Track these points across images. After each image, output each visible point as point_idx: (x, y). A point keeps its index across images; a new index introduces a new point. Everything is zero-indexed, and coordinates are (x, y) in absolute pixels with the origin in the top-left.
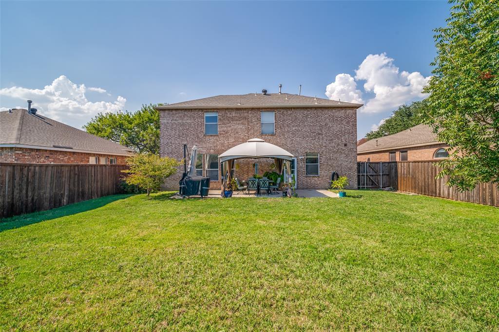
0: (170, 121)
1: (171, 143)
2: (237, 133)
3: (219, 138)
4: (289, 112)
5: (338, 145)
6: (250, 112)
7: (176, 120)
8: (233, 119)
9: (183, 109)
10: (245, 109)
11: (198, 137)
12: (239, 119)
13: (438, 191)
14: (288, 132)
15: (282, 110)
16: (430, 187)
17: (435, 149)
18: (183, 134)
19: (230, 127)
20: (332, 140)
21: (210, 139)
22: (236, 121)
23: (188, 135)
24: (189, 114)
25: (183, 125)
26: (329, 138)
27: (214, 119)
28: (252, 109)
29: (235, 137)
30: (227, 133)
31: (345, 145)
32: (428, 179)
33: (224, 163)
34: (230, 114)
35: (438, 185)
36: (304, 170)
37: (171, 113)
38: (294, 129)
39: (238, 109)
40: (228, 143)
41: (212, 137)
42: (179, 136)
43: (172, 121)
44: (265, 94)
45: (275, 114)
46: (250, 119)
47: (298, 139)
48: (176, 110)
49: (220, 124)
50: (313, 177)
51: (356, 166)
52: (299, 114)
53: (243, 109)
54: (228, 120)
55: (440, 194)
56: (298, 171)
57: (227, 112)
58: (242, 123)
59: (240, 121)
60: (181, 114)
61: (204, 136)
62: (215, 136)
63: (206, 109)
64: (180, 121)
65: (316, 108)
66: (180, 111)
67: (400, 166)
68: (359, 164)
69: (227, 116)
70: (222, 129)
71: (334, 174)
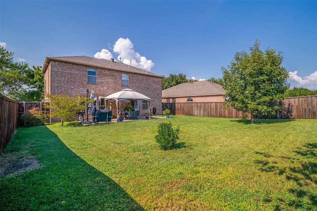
0: (60, 70)
1: (61, 86)
2: (109, 84)
3: (98, 86)
4: (136, 76)
5: (155, 94)
6: (116, 72)
7: (65, 70)
8: (106, 75)
9: (71, 63)
10: (113, 70)
11: (83, 84)
12: (110, 76)
13: (193, 114)
14: (135, 86)
15: (133, 74)
16: (190, 112)
17: (188, 98)
18: (71, 81)
19: (105, 80)
20: (153, 92)
21: (91, 86)
22: (108, 76)
23: (75, 82)
24: (76, 67)
25: (71, 74)
26: (152, 91)
27: (94, 73)
28: (118, 71)
29: (108, 87)
30: (102, 83)
31: (158, 95)
32: (189, 109)
33: (119, 102)
34: (105, 72)
35: (193, 112)
36: (141, 106)
37: (61, 64)
38: (138, 85)
39: (109, 70)
40: (103, 89)
41: (93, 85)
42: (68, 82)
43: (61, 70)
44: (113, 61)
45: (129, 76)
46: (116, 77)
47: (140, 90)
48: (66, 62)
49: (98, 77)
50: (146, 110)
51: (161, 105)
52: (140, 77)
53: (112, 70)
54: (103, 76)
55: (194, 115)
56: (139, 107)
57: (102, 70)
58: (112, 79)
59: (110, 77)
60: (70, 66)
61: (87, 84)
62: (95, 84)
63: (89, 66)
64: (69, 71)
65: (147, 75)
66: (69, 64)
67: (177, 105)
68: (163, 103)
69: (103, 73)
70: (99, 81)
71: (154, 108)
